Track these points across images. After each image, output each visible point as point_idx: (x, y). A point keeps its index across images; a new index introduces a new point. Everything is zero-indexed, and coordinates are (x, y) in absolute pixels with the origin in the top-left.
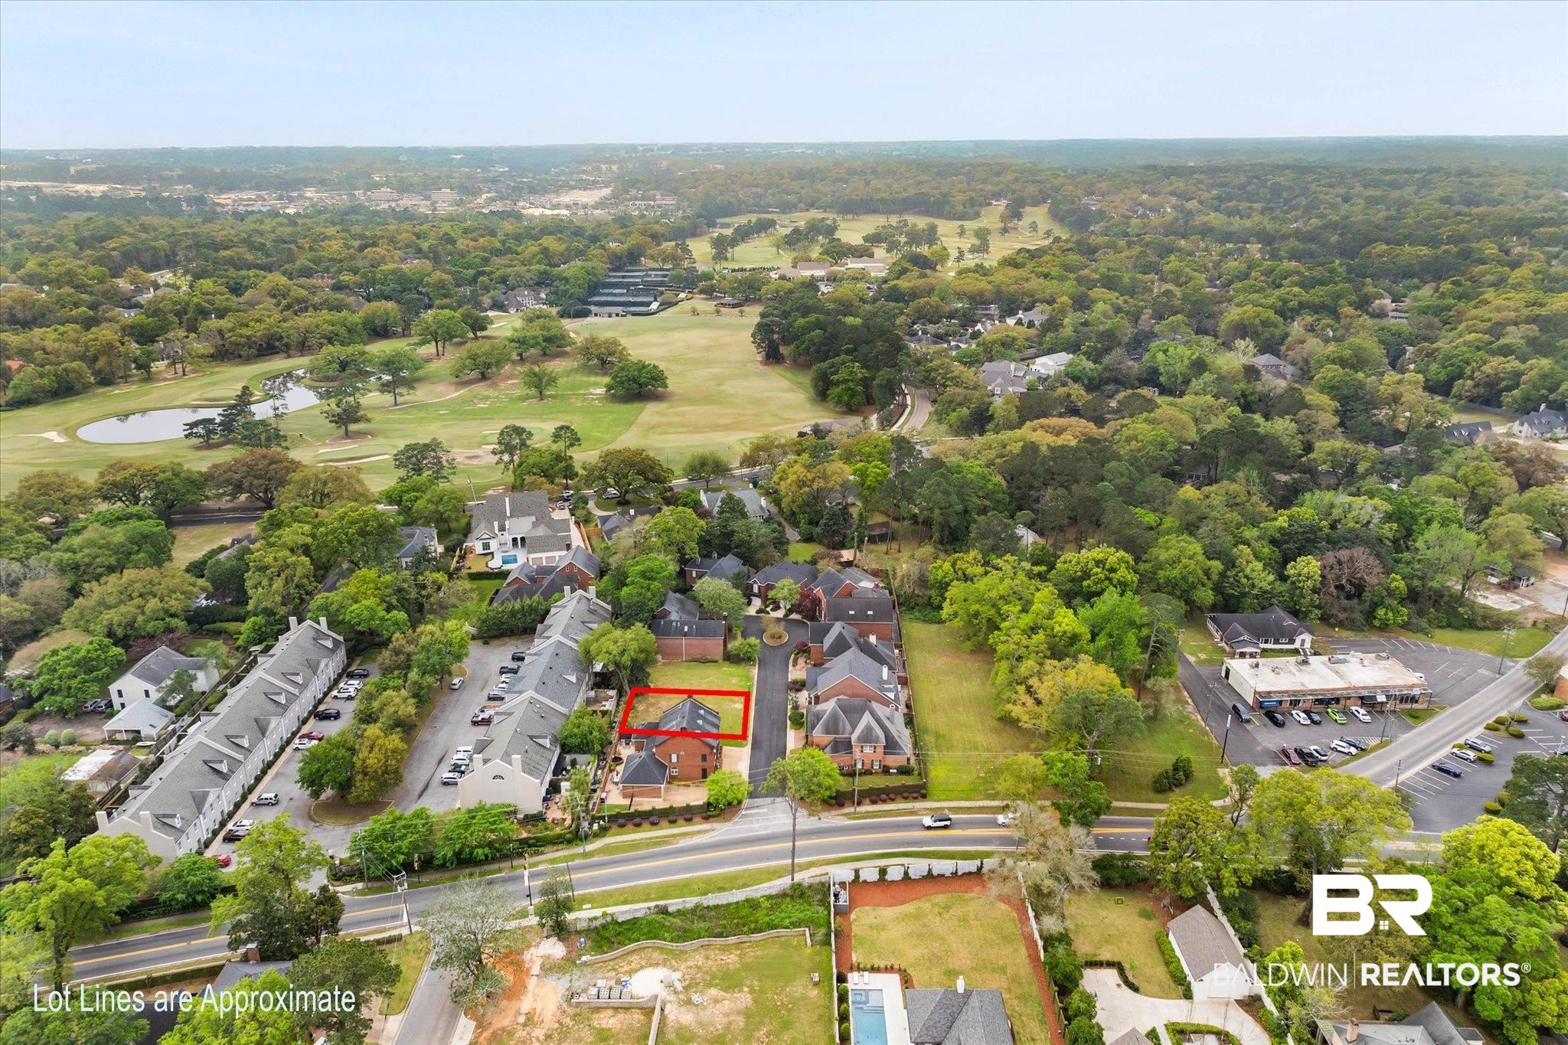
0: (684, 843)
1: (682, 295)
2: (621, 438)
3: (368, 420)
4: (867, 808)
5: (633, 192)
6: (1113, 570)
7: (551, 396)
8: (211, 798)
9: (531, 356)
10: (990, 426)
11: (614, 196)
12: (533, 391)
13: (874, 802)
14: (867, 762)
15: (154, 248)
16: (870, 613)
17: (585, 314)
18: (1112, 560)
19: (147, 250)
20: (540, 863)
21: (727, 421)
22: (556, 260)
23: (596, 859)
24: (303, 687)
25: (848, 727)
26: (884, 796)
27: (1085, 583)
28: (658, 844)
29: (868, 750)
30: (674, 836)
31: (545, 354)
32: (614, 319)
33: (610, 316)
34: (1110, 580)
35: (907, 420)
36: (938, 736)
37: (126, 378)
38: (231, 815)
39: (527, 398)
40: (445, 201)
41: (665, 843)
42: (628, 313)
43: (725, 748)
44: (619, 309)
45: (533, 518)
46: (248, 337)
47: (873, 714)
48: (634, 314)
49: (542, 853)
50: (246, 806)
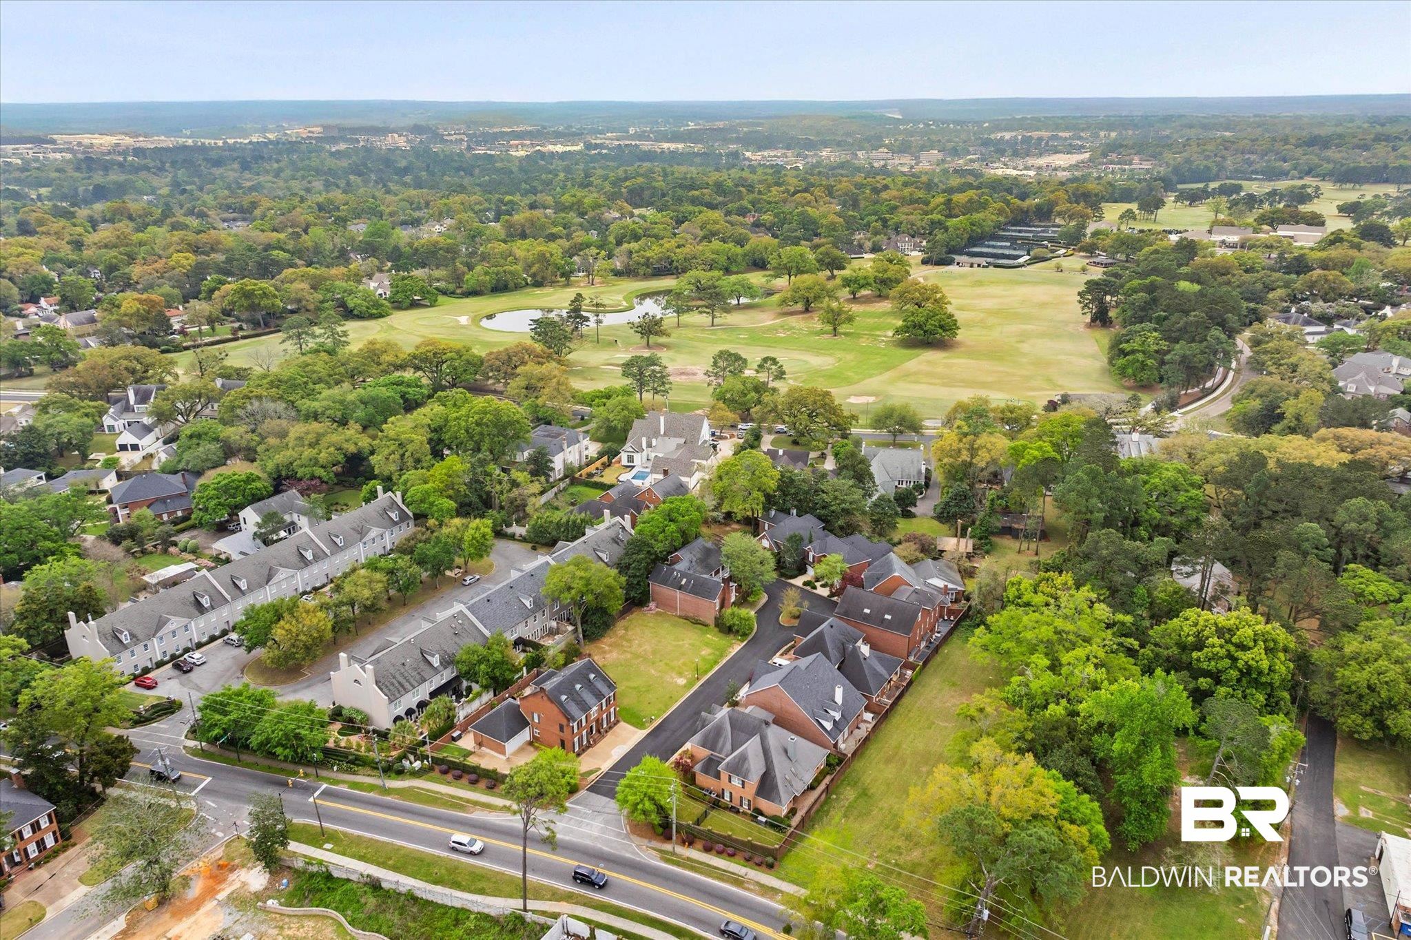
0: (479, 815)
1: (1062, 251)
2: (866, 382)
3: (668, 335)
4: (695, 854)
5: (1113, 156)
6: (1242, 647)
7: (846, 334)
8: (170, 627)
9: (863, 297)
10: (1277, 427)
11: (1090, 160)
12: (829, 328)
13: (707, 850)
14: (736, 796)
15: (654, 188)
16: (888, 617)
17: (949, 262)
18: (1246, 633)
19: (648, 188)
20: (343, 782)
21: (990, 379)
22: (956, 211)
23: (388, 799)
24: (336, 548)
25: (728, 746)
26: (721, 847)
27: (1195, 655)
28: (454, 806)
29: (736, 782)
30: (476, 803)
31: (880, 296)
32: (976, 268)
33: (972, 266)
34: (1235, 660)
35: (1201, 406)
36: (864, 794)
37: (553, 283)
38: (200, 645)
39: (822, 332)
40: (928, 162)
41: (461, 808)
42: (989, 264)
43: (622, 724)
44: (983, 261)
45: (682, 441)
46: (648, 259)
47: (763, 740)
48: (996, 266)
49: (355, 773)
50: (220, 641)
